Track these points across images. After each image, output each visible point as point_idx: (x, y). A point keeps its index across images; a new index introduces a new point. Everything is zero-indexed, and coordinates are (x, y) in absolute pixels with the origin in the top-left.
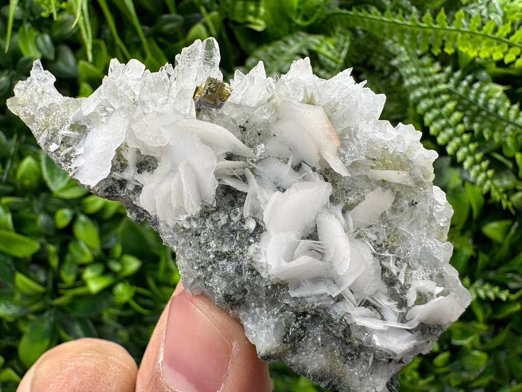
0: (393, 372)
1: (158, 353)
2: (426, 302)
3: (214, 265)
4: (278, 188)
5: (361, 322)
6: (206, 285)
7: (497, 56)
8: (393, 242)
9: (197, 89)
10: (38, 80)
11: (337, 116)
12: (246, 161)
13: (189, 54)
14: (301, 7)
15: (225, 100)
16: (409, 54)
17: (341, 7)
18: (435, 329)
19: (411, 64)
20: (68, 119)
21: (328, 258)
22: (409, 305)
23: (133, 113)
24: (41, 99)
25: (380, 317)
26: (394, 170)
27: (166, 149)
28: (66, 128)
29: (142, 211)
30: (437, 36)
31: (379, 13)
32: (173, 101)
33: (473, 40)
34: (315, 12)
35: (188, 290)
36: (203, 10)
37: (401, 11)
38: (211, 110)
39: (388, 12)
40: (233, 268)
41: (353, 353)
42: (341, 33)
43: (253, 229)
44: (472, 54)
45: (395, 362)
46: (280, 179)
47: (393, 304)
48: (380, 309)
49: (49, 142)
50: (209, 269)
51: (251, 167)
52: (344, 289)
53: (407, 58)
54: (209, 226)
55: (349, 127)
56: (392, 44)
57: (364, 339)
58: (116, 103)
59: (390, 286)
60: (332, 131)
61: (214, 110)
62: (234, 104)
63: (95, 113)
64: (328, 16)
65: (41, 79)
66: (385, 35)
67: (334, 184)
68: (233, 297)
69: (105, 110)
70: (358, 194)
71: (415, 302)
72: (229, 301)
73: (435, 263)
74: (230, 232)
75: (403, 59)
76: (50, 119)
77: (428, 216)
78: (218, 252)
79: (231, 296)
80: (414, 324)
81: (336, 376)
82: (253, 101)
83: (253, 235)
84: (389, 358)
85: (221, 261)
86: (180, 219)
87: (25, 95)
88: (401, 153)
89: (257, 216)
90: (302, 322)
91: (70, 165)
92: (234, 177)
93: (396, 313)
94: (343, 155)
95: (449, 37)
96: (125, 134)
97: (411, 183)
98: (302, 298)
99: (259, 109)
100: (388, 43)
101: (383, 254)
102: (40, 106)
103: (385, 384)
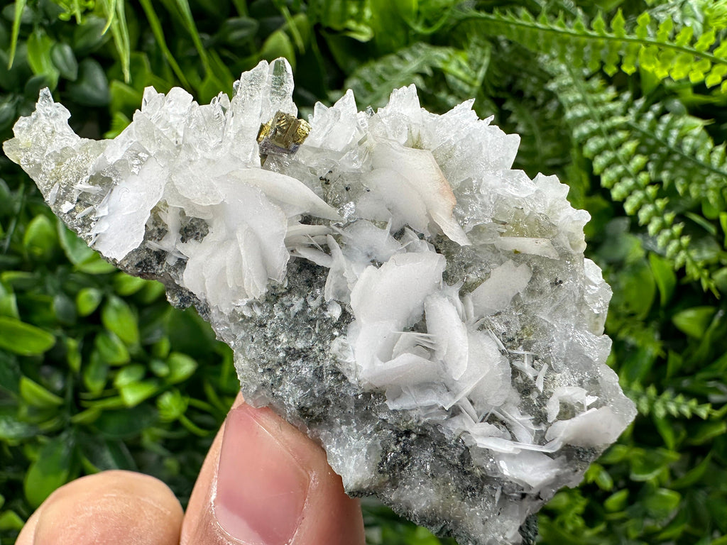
0: (528, 511)
1: (209, 488)
2: (573, 416)
3: (284, 367)
4: (373, 262)
5: (482, 443)
6: (273, 394)
7: (696, 77)
8: (529, 335)
9: (262, 127)
10: (46, 115)
11: (453, 163)
12: (329, 225)
13: (251, 81)
14: (423, 9)
15: (301, 143)
16: (572, 75)
17: (478, 8)
18: (585, 453)
19: (575, 88)
20: (86, 169)
21: (439, 357)
22: (550, 421)
23: (175, 161)
24: (50, 141)
25: (510, 438)
26: (531, 237)
27: (218, 210)
28: (84, 180)
29: (187, 294)
30: (611, 49)
31: (531, 17)
32: (229, 144)
33: (661, 55)
34: (442, 16)
35: (250, 402)
36: (285, 11)
37: (561, 14)
38: (281, 156)
39: (543, 15)
40: (310, 371)
41: (474, 486)
42: (478, 44)
43: (337, 317)
44: (661, 74)
45: (531, 497)
46: (376, 250)
47: (528, 419)
48: (510, 426)
49: (60, 199)
50: (278, 373)
51: (336, 234)
52: (461, 398)
53: (570, 80)
54: (278, 313)
55: (470, 179)
56: (549, 62)
57: (488, 466)
58: (152, 147)
59: (524, 394)
60: (445, 185)
61: (285, 156)
62: (314, 148)
63: (124, 160)
64: (460, 21)
65: (50, 114)
66: (539, 48)
67: (449, 256)
68: (310, 410)
69: (137, 156)
70: (482, 270)
71: (558, 417)
72: (305, 416)
73: (587, 364)
74: (305, 322)
75: (564, 82)
76: (63, 169)
77: (577, 300)
78: (290, 349)
79: (308, 409)
80: (556, 446)
81: (451, 518)
82: (339, 144)
83: (337, 325)
84: (522, 492)
85: (294, 361)
86: (239, 305)
87: (28, 137)
88: (540, 214)
89: (344, 300)
90: (405, 444)
91: (89, 231)
92: (312, 246)
93: (531, 432)
94: (462, 218)
95: (628, 51)
96: (163, 188)
97: (553, 255)
98: (404, 411)
99: (347, 155)
100: (543, 58)
101: (515, 352)
102: (49, 150)
103: (518, 528)
